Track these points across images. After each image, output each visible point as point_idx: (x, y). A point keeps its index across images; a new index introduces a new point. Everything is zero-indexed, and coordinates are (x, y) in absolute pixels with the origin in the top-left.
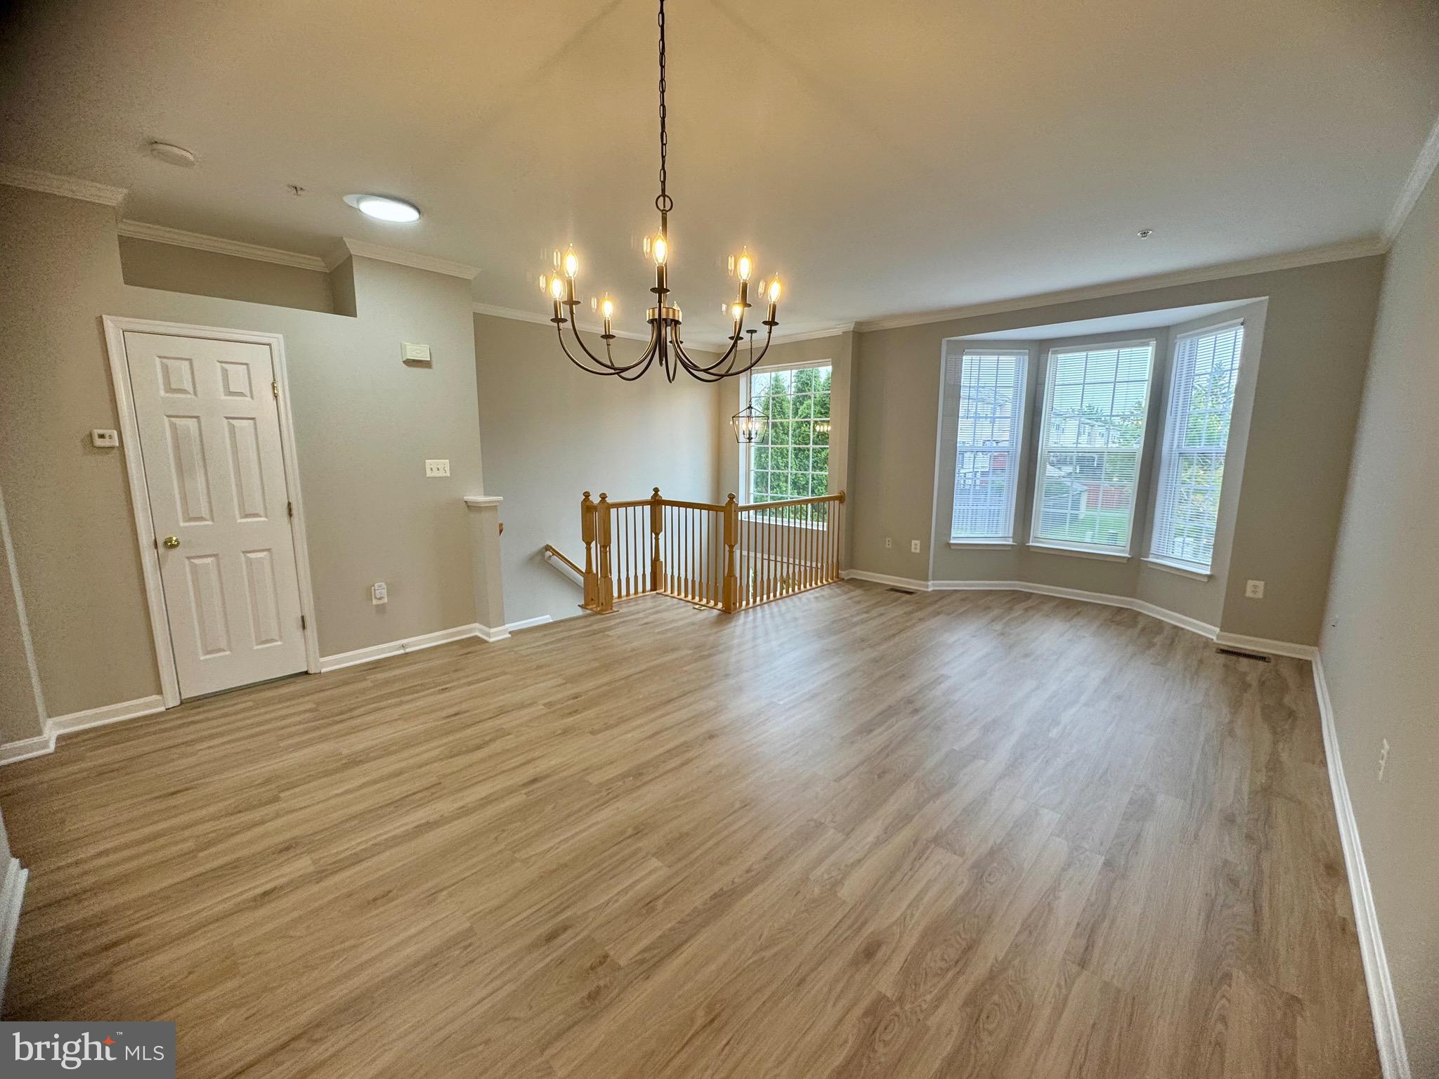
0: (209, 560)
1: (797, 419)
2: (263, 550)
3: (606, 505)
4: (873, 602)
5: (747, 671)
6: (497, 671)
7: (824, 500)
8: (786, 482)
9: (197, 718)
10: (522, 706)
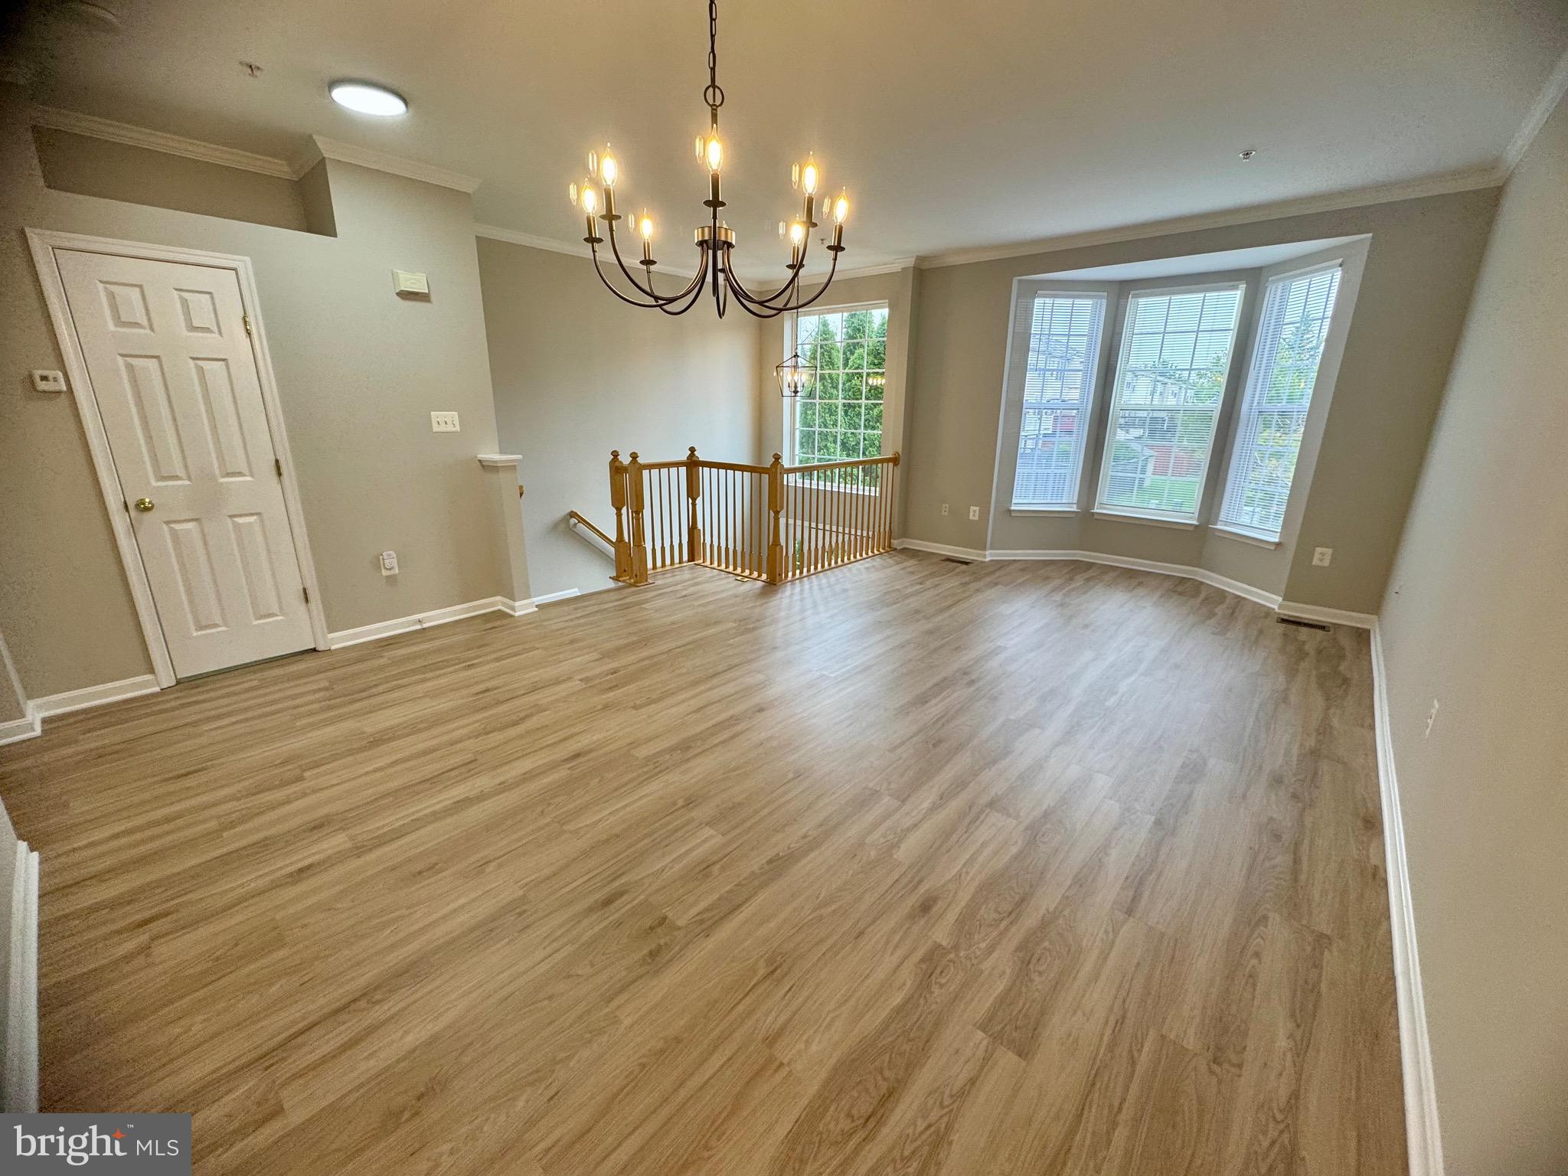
0: (190, 525)
1: (847, 371)
2: (252, 514)
3: (637, 467)
4: (926, 573)
5: (796, 644)
6: (527, 646)
7: (876, 462)
8: (835, 442)
9: (201, 698)
10: (557, 682)
